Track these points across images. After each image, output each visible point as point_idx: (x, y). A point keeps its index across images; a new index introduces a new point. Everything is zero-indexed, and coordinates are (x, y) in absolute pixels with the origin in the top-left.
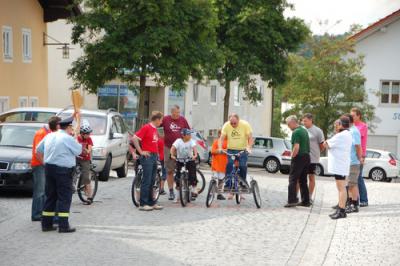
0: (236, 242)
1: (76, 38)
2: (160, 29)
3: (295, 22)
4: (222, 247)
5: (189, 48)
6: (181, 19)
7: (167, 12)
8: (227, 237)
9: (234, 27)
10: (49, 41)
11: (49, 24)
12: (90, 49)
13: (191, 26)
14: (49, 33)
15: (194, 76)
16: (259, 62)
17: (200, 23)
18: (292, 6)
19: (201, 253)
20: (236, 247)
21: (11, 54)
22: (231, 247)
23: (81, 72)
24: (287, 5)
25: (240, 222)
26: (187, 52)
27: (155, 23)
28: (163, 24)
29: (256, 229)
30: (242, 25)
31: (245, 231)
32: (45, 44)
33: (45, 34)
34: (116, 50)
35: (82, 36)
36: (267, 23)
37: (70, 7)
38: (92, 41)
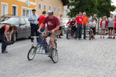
0: (101, 49)
1: (68, 8)
2: (85, 5)
3: (113, 6)
4: (97, 51)
5: (91, 9)
6: (90, 3)
7: (87, 2)
8: (98, 48)
9: (101, 7)
10: (64, 9)
11: (64, 6)
12: (71, 10)
13: (92, 5)
14: (64, 8)
15: (92, 16)
16: (105, 14)
17: (93, 4)
18: (113, 2)
19: (89, 53)
20: (101, 51)
21: (56, 11)
22: (99, 51)
23: (69, 15)
24: (112, 2)
25: (102, 43)
26: (91, 10)
27: (84, 4)
28: (86, 4)
29: (108, 46)
30: (102, 6)
31: (104, 46)
32: (63, 10)
33: (63, 8)
34: (76, 10)
35: (69, 7)
36: (107, 6)
37: (67, 1)
38: (71, 8)
